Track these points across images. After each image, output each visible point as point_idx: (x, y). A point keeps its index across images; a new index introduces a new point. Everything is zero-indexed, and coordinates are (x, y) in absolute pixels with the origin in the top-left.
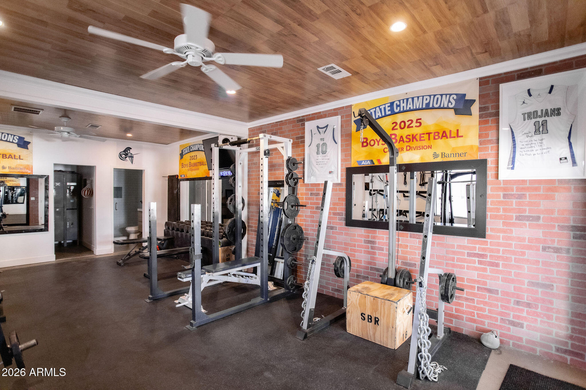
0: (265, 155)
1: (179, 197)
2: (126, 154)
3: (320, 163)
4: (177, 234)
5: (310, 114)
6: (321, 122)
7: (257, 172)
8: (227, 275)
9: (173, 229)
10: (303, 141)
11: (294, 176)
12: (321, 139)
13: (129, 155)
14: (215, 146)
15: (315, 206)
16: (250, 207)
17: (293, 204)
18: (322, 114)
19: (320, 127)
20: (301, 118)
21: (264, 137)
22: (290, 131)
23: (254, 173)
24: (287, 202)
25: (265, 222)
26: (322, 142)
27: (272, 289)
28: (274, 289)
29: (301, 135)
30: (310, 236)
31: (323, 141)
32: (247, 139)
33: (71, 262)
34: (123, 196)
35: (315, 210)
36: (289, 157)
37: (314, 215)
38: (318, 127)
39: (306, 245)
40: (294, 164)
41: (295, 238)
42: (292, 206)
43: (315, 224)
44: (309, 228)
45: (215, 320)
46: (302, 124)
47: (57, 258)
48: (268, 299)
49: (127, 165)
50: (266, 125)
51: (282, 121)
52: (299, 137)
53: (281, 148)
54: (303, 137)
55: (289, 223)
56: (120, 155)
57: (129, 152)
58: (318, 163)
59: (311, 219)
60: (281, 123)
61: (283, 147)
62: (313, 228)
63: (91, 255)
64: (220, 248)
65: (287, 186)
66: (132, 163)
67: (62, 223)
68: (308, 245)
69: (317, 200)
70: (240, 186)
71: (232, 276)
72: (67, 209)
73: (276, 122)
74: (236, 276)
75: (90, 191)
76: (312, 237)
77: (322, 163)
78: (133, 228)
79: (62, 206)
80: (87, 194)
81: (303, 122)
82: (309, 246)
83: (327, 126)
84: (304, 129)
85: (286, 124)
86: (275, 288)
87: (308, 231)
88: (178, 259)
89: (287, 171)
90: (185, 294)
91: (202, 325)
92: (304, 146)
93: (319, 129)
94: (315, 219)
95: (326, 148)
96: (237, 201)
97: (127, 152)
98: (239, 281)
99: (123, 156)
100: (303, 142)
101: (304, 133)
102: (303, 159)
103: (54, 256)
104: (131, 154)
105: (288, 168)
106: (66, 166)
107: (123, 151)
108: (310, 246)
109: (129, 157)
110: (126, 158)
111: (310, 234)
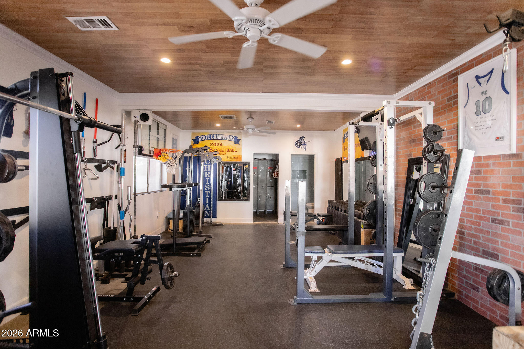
0: (389, 125)
1: (342, 178)
2: (300, 142)
3: (480, 127)
4: (335, 212)
5: (466, 63)
6: (481, 69)
7: (404, 149)
8: (353, 258)
9: (333, 208)
10: (456, 101)
11: (436, 149)
12: (482, 93)
13: (303, 143)
14: (350, 125)
15: (474, 188)
16: (398, 188)
17: (434, 184)
18: (483, 56)
19: (480, 76)
20: (454, 72)
21: (388, 105)
22: (440, 92)
23: (401, 150)
24: (425, 182)
25: (389, 205)
26: (484, 96)
27: (407, 288)
28: (411, 288)
29: (453, 95)
30: (466, 229)
31: (486, 94)
32: (374, 111)
33: (260, 225)
34: (307, 178)
35: (474, 194)
36: (427, 124)
37: (473, 201)
38: (477, 77)
39: (461, 241)
40: (435, 133)
41: (436, 229)
42: (434, 188)
43: (473, 214)
44: (466, 219)
45: (320, 303)
46: (454, 80)
47: (254, 221)
48: (393, 299)
49: (301, 151)
50: (412, 92)
51: (430, 83)
52: (451, 97)
53: (420, 115)
54: (457, 97)
55: (428, 209)
56: (296, 143)
57: (303, 140)
58: (477, 128)
59: (468, 206)
60: (429, 85)
61: (421, 114)
62: (471, 219)
63: (276, 222)
64: (362, 230)
65: (426, 162)
66: (305, 150)
67: (265, 197)
68: (463, 242)
69: (477, 181)
70: (381, 165)
71: (358, 261)
72: (268, 187)
73: (424, 86)
74: (365, 263)
75: (276, 173)
76: (470, 232)
77: (483, 127)
78: (310, 204)
79: (265, 184)
80: (276, 175)
81: (455, 77)
82: (465, 243)
83: (491, 72)
84: (457, 85)
85: (435, 85)
86: (413, 288)
87: (464, 222)
88: (335, 235)
89: (426, 143)
90: (307, 269)
91: (304, 304)
92: (457, 108)
93: (480, 80)
94: (473, 207)
95: (490, 105)
96: (378, 181)
97: (301, 140)
98: (367, 269)
99: (299, 144)
100: (457, 103)
101: (457, 91)
102: (456, 125)
103: (252, 218)
104: (305, 142)
105: (426, 138)
106: (269, 154)
107: (298, 140)
108: (467, 243)
109: (303, 144)
110: (300, 146)
111: (466, 226)
